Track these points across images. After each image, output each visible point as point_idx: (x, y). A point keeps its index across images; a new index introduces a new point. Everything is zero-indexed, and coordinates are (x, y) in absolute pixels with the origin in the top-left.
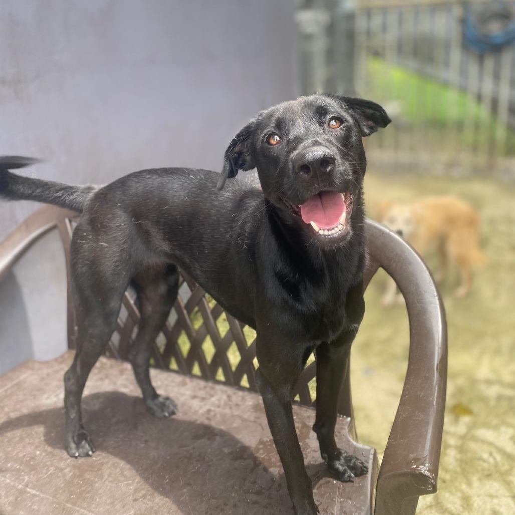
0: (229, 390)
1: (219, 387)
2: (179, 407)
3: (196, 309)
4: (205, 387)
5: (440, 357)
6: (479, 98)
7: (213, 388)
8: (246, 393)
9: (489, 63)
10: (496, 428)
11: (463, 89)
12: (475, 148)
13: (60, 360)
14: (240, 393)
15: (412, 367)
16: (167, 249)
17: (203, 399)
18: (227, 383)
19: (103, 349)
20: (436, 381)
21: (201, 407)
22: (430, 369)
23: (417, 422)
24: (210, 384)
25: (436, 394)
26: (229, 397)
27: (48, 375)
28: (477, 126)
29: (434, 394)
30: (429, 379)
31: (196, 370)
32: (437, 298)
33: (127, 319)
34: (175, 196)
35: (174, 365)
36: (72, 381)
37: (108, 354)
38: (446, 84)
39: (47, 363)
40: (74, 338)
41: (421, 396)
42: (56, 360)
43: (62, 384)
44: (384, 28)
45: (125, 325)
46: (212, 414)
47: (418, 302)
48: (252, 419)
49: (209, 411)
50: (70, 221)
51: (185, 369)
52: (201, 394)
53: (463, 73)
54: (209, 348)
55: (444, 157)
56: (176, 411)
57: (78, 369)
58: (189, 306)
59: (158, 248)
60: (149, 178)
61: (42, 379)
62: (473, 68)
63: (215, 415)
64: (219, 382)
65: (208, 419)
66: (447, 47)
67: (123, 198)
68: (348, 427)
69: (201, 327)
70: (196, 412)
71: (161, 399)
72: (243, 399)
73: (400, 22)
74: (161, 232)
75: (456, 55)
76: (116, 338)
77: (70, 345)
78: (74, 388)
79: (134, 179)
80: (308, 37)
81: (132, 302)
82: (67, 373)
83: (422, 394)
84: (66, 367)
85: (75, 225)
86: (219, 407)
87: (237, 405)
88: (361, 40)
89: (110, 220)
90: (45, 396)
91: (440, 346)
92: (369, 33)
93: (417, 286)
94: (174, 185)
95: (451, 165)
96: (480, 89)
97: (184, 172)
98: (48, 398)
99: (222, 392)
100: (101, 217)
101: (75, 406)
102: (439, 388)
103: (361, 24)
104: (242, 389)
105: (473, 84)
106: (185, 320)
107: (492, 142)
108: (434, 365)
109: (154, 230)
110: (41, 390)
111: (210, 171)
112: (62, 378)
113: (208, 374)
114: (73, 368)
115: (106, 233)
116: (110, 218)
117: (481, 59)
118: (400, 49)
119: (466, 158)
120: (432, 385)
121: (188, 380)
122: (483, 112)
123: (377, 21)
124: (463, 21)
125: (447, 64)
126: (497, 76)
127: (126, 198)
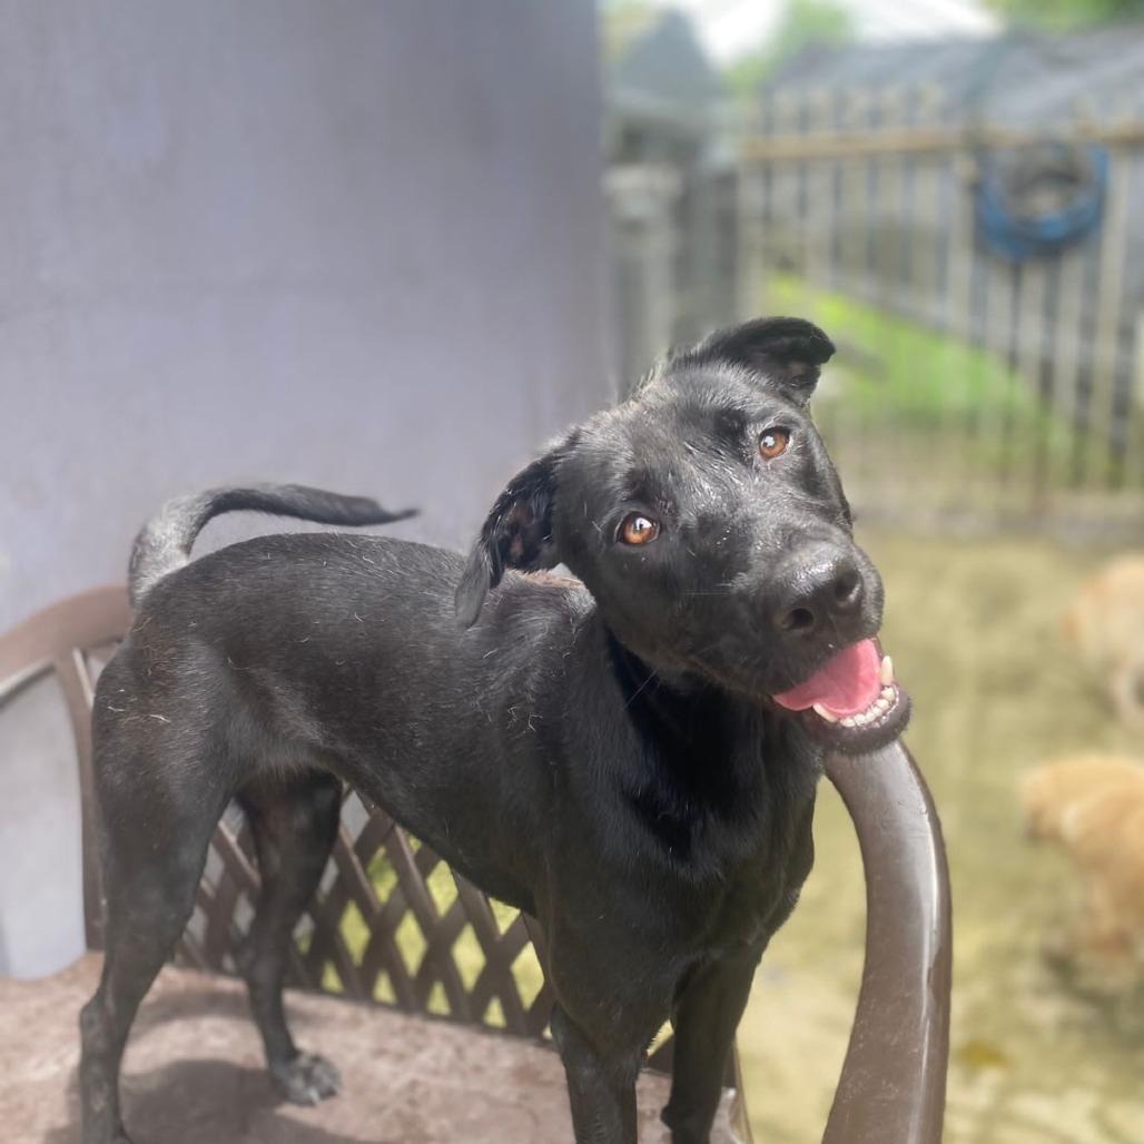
0: (459, 1034)
1: (436, 1029)
2: (345, 1078)
3: (381, 851)
4: (404, 1030)
5: (935, 952)
6: (1013, 360)
7: (421, 1031)
8: (498, 1041)
9: (1034, 283)
10: (1057, 1092)
11: (977, 343)
12: (1003, 473)
13: (70, 975)
14: (485, 1042)
15: (871, 977)
16: (317, 737)
17: (400, 1057)
18: (455, 1017)
19: (168, 948)
20: (928, 1011)
21: (395, 1076)
22: (914, 982)
23: (885, 1105)
24: (416, 1022)
25: (927, 1038)
26: (459, 1051)
27: (40, 1012)
28: (1009, 423)
29: (923, 1040)
30: (910, 1003)
31: (384, 990)
32: (926, 817)
33: (223, 878)
34: (326, 610)
35: (332, 980)
36: (98, 1028)
37: (179, 957)
38: (939, 331)
39: (38, 985)
40: (100, 924)
41: (893, 1043)
42: (59, 977)
43: (76, 1031)
44: (802, 205)
45: (219, 891)
46: (420, 1090)
47: (884, 827)
48: (513, 1098)
49: (413, 1084)
50: (85, 657)
51: (358, 988)
52: (396, 1044)
53: (978, 305)
54: (410, 941)
55: (935, 491)
56: (336, 1088)
57: (110, 1003)
58: (365, 847)
59: (293, 731)
60: (266, 563)
61: (26, 1022)
62: (999, 296)
63: (428, 1094)
64: (436, 1017)
65: (412, 1103)
66: (941, 247)
67: (201, 609)
68: (730, 1112)
69: (392, 894)
70: (384, 1089)
71: (303, 1062)
72: (492, 1054)
73: (837, 191)
74: (301, 694)
75: (961, 266)
76: (197, 924)
77: (92, 939)
78: (101, 1044)
79: (229, 564)
80: (634, 227)
81: (232, 839)
82: (86, 1009)
83: (896, 1039)
84: (83, 994)
85: (98, 667)
86: (436, 1073)
87: (478, 1069)
88: (752, 232)
89: (173, 661)
90: (33, 1062)
91: (935, 926)
92: (767, 218)
93: (883, 790)
94: (322, 582)
95: (953, 510)
96: (1014, 341)
97: (348, 549)
98: (40, 1065)
99: (445, 1038)
100: (153, 652)
101: (106, 1087)
102: (934, 1022)
103: (750, 196)
104: (489, 1030)
105: (999, 328)
106: (356, 878)
107: (1041, 456)
108: (920, 971)
109: (281, 691)
110: (23, 1049)
111: (413, 544)
112: (75, 1018)
113: (411, 998)
114: (99, 997)
115: (165, 691)
116: (174, 655)
117: (1016, 273)
118: (837, 253)
119: (985, 496)
120: (919, 1019)
121: (364, 1013)
122: (1022, 393)
123: (786, 189)
124: (976, 189)
125: (941, 286)
126: (1050, 312)
127: (209, 609)
